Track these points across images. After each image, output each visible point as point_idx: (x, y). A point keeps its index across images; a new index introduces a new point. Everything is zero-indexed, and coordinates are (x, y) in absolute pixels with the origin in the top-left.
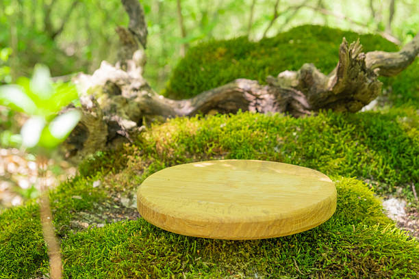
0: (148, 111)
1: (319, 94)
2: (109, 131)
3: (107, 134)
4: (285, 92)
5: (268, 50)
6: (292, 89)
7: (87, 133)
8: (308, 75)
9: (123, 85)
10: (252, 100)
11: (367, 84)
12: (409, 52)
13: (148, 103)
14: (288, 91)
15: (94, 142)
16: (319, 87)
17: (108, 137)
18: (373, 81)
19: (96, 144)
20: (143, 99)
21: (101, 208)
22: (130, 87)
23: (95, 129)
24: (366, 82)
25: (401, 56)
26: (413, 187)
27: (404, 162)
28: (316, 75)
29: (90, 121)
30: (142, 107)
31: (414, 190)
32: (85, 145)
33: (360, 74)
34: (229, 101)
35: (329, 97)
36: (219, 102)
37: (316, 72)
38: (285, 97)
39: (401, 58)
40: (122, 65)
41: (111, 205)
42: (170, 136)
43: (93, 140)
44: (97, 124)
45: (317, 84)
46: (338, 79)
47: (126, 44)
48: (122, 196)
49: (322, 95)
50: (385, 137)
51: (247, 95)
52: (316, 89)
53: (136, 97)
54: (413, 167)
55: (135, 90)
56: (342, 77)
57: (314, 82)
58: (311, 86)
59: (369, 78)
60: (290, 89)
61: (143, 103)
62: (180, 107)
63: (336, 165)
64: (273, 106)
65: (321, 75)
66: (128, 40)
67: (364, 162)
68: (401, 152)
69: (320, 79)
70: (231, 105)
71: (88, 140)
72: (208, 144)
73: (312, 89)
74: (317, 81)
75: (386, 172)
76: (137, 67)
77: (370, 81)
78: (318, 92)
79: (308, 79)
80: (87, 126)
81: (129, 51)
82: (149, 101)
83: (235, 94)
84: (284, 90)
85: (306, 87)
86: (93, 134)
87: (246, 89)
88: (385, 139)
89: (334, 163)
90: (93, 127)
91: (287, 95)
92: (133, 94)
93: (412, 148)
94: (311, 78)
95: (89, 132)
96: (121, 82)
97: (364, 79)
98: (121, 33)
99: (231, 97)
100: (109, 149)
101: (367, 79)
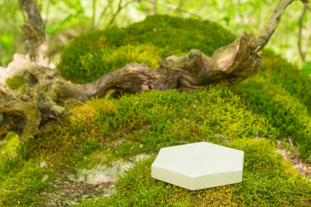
0: (62, 95)
1: (208, 73)
2: (42, 117)
3: (41, 119)
4: (175, 72)
5: (137, 37)
6: (181, 70)
7: (26, 121)
8: (199, 59)
9: (39, 74)
10: (145, 80)
11: (254, 64)
12: (265, 37)
13: (62, 89)
14: (178, 71)
15: (31, 128)
16: (208, 67)
17: (41, 122)
18: (258, 62)
19: (33, 129)
20: (58, 85)
21: (55, 186)
22: (44, 76)
23: (32, 116)
24: (253, 63)
25: (260, 40)
26: (290, 140)
27: (279, 121)
28: (205, 58)
29: (29, 110)
30: (58, 92)
31: (291, 142)
32: (24, 131)
33: (250, 57)
34: (125, 81)
35: (217, 74)
36: (116, 83)
37: (204, 56)
38: (176, 76)
39: (260, 41)
40: (31, 57)
41: (61, 181)
42: (93, 116)
43: (30, 126)
44: (34, 112)
45: (206, 65)
46: (235, 62)
47: (30, 39)
48: (67, 171)
49: (211, 74)
50: (261, 103)
51: (142, 76)
52: (205, 69)
53: (52, 84)
54: (286, 124)
55: (50, 78)
56: (238, 60)
57: (204, 64)
58: (201, 67)
59: (256, 60)
60: (179, 69)
61: (58, 89)
62: (86, 90)
63: (235, 128)
64: (165, 84)
65: (208, 58)
66: (32, 35)
67: (252, 124)
68: (274, 113)
69: (208, 61)
70: (127, 84)
71: (27, 126)
72: (129, 121)
73: (202, 69)
74: (206, 63)
75: (269, 130)
76: (44, 58)
77: (255, 62)
78: (207, 71)
79: (200, 62)
80: (26, 114)
81: (35, 45)
82: (63, 87)
83: (130, 76)
84: (174, 70)
85: (197, 68)
86: (31, 121)
87: (140, 71)
88: (262, 104)
89: (233, 127)
90: (30, 115)
91: (178, 74)
92: (48, 81)
93: (281, 110)
94: (201, 61)
95: (27, 119)
96: (37, 72)
97: (252, 61)
98: (27, 29)
99: (126, 78)
100: (42, 131)
101: (254, 61)
